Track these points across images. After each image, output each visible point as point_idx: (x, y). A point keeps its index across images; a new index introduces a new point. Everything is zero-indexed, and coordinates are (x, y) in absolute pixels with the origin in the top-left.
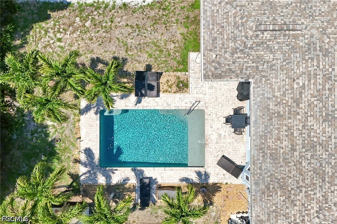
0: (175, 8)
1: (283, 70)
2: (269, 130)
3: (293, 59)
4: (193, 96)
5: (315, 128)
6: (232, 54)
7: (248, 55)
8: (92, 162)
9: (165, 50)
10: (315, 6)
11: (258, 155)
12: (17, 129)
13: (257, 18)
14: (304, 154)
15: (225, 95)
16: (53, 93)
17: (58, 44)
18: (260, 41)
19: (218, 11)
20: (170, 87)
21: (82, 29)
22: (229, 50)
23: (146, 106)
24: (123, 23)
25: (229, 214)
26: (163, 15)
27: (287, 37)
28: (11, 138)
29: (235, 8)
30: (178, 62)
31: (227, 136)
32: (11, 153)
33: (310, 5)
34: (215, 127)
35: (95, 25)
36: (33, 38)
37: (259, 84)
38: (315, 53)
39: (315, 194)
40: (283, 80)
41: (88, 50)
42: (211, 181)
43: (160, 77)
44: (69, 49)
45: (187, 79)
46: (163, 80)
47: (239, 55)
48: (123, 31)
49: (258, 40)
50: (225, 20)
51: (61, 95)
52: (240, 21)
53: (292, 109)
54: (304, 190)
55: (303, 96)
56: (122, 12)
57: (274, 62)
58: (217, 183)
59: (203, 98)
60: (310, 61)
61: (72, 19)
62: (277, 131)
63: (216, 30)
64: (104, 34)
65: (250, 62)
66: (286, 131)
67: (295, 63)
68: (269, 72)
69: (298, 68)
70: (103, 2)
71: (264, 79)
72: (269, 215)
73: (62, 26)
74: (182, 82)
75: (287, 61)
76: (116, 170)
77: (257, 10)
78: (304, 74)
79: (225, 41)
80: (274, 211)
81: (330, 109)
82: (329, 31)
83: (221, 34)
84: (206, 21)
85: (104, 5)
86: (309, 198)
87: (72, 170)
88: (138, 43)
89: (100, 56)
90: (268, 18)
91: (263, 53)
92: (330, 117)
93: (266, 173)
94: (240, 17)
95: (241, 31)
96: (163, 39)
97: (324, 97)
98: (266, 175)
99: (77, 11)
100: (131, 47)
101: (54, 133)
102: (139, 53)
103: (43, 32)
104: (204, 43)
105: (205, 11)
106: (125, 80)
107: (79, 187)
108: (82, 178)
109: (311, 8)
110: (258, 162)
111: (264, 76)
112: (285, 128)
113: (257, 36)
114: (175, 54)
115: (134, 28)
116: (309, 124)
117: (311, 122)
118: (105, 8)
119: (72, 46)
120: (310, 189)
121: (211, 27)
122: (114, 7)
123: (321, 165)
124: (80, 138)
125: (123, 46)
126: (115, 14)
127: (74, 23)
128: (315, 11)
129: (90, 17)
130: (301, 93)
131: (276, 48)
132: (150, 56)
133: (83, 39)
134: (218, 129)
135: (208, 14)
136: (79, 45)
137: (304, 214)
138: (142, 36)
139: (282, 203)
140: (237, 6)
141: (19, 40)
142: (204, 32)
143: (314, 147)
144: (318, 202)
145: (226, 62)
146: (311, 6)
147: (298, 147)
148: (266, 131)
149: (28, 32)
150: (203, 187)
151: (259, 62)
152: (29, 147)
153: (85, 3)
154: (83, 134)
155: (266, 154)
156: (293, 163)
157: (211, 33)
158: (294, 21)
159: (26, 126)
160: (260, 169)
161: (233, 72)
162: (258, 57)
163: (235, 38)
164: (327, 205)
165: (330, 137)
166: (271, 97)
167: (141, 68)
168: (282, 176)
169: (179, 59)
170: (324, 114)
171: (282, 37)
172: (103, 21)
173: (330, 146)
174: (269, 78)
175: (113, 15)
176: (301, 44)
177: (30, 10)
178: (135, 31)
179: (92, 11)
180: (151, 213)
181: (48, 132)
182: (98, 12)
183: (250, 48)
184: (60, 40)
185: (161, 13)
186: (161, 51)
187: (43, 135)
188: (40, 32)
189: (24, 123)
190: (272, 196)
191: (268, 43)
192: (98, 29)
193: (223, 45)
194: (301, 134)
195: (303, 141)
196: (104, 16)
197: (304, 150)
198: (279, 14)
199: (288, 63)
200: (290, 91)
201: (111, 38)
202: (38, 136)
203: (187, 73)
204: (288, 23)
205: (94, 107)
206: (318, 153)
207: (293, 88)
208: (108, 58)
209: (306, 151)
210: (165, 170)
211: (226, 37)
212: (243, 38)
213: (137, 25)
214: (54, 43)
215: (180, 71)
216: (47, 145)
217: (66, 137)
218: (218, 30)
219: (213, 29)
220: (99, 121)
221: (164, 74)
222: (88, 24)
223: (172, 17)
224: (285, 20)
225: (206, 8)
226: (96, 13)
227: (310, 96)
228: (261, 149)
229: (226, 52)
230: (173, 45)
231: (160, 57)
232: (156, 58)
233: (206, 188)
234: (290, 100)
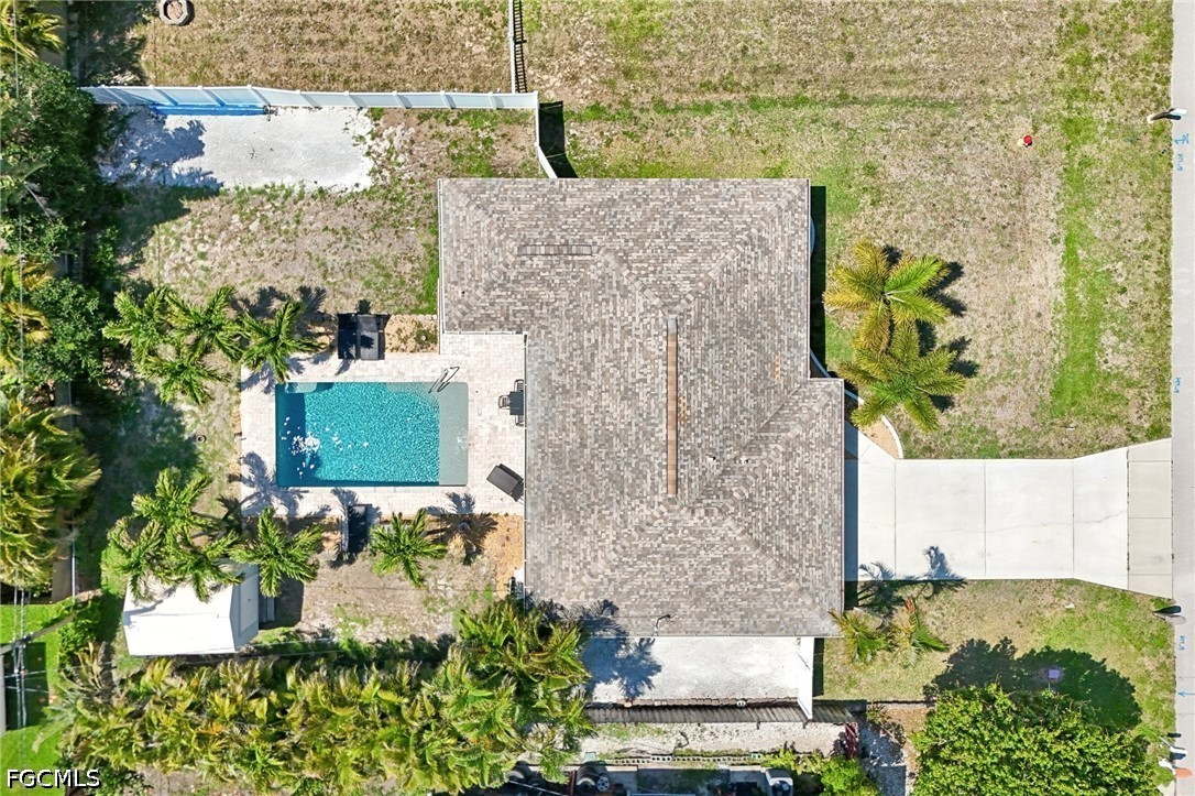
0: (413, 198)
1: (568, 318)
2: (551, 415)
3: (583, 300)
4: (446, 357)
5: (611, 410)
6: (487, 290)
7: (513, 293)
8: (263, 477)
9: (395, 274)
10: (623, 212)
11: (536, 456)
12: (126, 419)
13: (523, 233)
14: (596, 452)
15: (504, 357)
16: (191, 356)
17: (201, 262)
18: (530, 271)
19: (464, 218)
20: (404, 341)
21: (244, 235)
22: (481, 284)
23: (360, 377)
24: (319, 225)
25: (511, 569)
26: (391, 210)
27: (571, 265)
28: (116, 434)
29: (491, 216)
30: (419, 297)
31: (508, 430)
32: (116, 462)
33: (613, 210)
34: (486, 414)
35: (267, 228)
36: (154, 252)
37: (537, 340)
38: (611, 292)
39: (611, 514)
40: (570, 334)
41: (254, 275)
42: (478, 510)
43: (385, 324)
44: (220, 273)
45: (435, 327)
46: (390, 329)
47: (498, 292)
48: (319, 239)
49: (525, 270)
50: (476, 235)
51: (204, 359)
52: (496, 238)
53: (582, 381)
54: (596, 508)
55: (596, 359)
56: (316, 205)
57: (557, 304)
58: (489, 514)
59: (464, 362)
60: (604, 303)
61: (226, 217)
62: (561, 417)
63: (462, 250)
64: (284, 246)
65: (520, 304)
66: (574, 416)
67: (586, 306)
68: (550, 321)
69: (589, 316)
70: (283, 186)
71: (543, 332)
72: (550, 553)
73: (207, 231)
74: (426, 333)
75: (575, 303)
76: (307, 492)
77: (525, 220)
78: (597, 323)
79: (476, 269)
80: (558, 547)
81: (630, 380)
82: (634, 255)
83: (470, 257)
84: (448, 233)
85: (284, 192)
86: (604, 521)
87: (226, 491)
88: (345, 261)
89: (275, 285)
90: (541, 233)
91: (536, 289)
92: (630, 393)
93: (546, 486)
94: (496, 231)
95: (497, 254)
96: (391, 254)
97: (622, 361)
98: (547, 489)
99: (234, 202)
100: (333, 269)
101: (194, 426)
102: (348, 280)
103: (173, 242)
104: (445, 271)
105: (447, 217)
106: (322, 330)
107: (239, 521)
108: (245, 506)
109: (615, 216)
110: (536, 467)
111: (544, 327)
112: (572, 411)
113: (523, 263)
114: (413, 282)
115: (337, 233)
116: (604, 404)
117: (606, 400)
118: (286, 197)
119: (225, 267)
120: (604, 506)
121: (455, 244)
122: (301, 196)
123: (618, 469)
124: (241, 434)
125: (319, 267)
126: (305, 208)
127: (229, 225)
128: (619, 221)
129: (258, 214)
130: (593, 355)
131: (557, 281)
132: (368, 285)
133: (245, 254)
134: (491, 417)
135: (451, 222)
136: (238, 264)
137: (596, 547)
138: (353, 248)
139: (568, 533)
140: (493, 212)
141: (128, 255)
142: (445, 253)
143: (609, 440)
144: (616, 526)
145: (479, 304)
146: (616, 212)
147: (589, 440)
148: (547, 417)
149: (146, 241)
150: (464, 521)
151: (533, 304)
152: (149, 451)
153: (250, 188)
154: (245, 426)
155: (547, 454)
156: (582, 468)
157: (455, 255)
158: (582, 240)
159: (143, 413)
160: (539, 479)
161: (494, 319)
162: (530, 296)
163: (490, 266)
164: (626, 530)
165: (630, 423)
166: (554, 360)
167: (350, 308)
168: (568, 488)
169: (420, 290)
170: (622, 388)
171: (563, 265)
172: (282, 220)
173: (630, 438)
174: (550, 329)
175: (301, 210)
176: (593, 276)
177: (148, 199)
178: (341, 239)
179: (262, 203)
180: (371, 570)
181: (183, 423)
182: (273, 205)
183: (514, 282)
184: (203, 256)
185: (387, 207)
186: (388, 276)
187: (174, 429)
188: (167, 242)
189: (139, 407)
190: (554, 522)
191: (542, 274)
192: (273, 236)
193: (473, 276)
194: (593, 420)
195: (596, 431)
196: (284, 212)
197: (597, 445)
198: (559, 227)
199: (575, 307)
200: (579, 352)
201: (296, 253)
202: (164, 430)
203: (435, 317)
204: (571, 242)
205: (264, 379)
206: (615, 449)
207: (582, 347)
208: (290, 289)
209: (600, 446)
210: (395, 491)
211: (476, 263)
212: (501, 266)
213: (344, 228)
214: (192, 261)
215: (423, 312)
216: (181, 447)
217: (215, 432)
218: (465, 251)
219: (458, 248)
220: (274, 404)
221: (392, 317)
222: (254, 226)
223: (408, 214)
224: (567, 237)
225: (447, 212)
226: (270, 206)
227: (604, 360)
228: (539, 447)
229: (477, 287)
230: (409, 266)
231: (385, 288)
232: (379, 289)
233: (469, 522)
234: (579, 366)
